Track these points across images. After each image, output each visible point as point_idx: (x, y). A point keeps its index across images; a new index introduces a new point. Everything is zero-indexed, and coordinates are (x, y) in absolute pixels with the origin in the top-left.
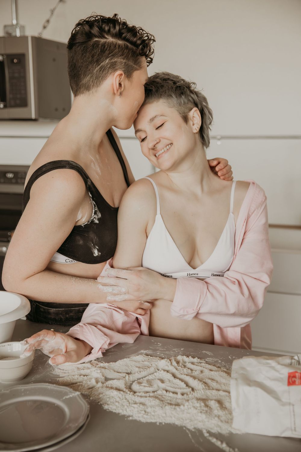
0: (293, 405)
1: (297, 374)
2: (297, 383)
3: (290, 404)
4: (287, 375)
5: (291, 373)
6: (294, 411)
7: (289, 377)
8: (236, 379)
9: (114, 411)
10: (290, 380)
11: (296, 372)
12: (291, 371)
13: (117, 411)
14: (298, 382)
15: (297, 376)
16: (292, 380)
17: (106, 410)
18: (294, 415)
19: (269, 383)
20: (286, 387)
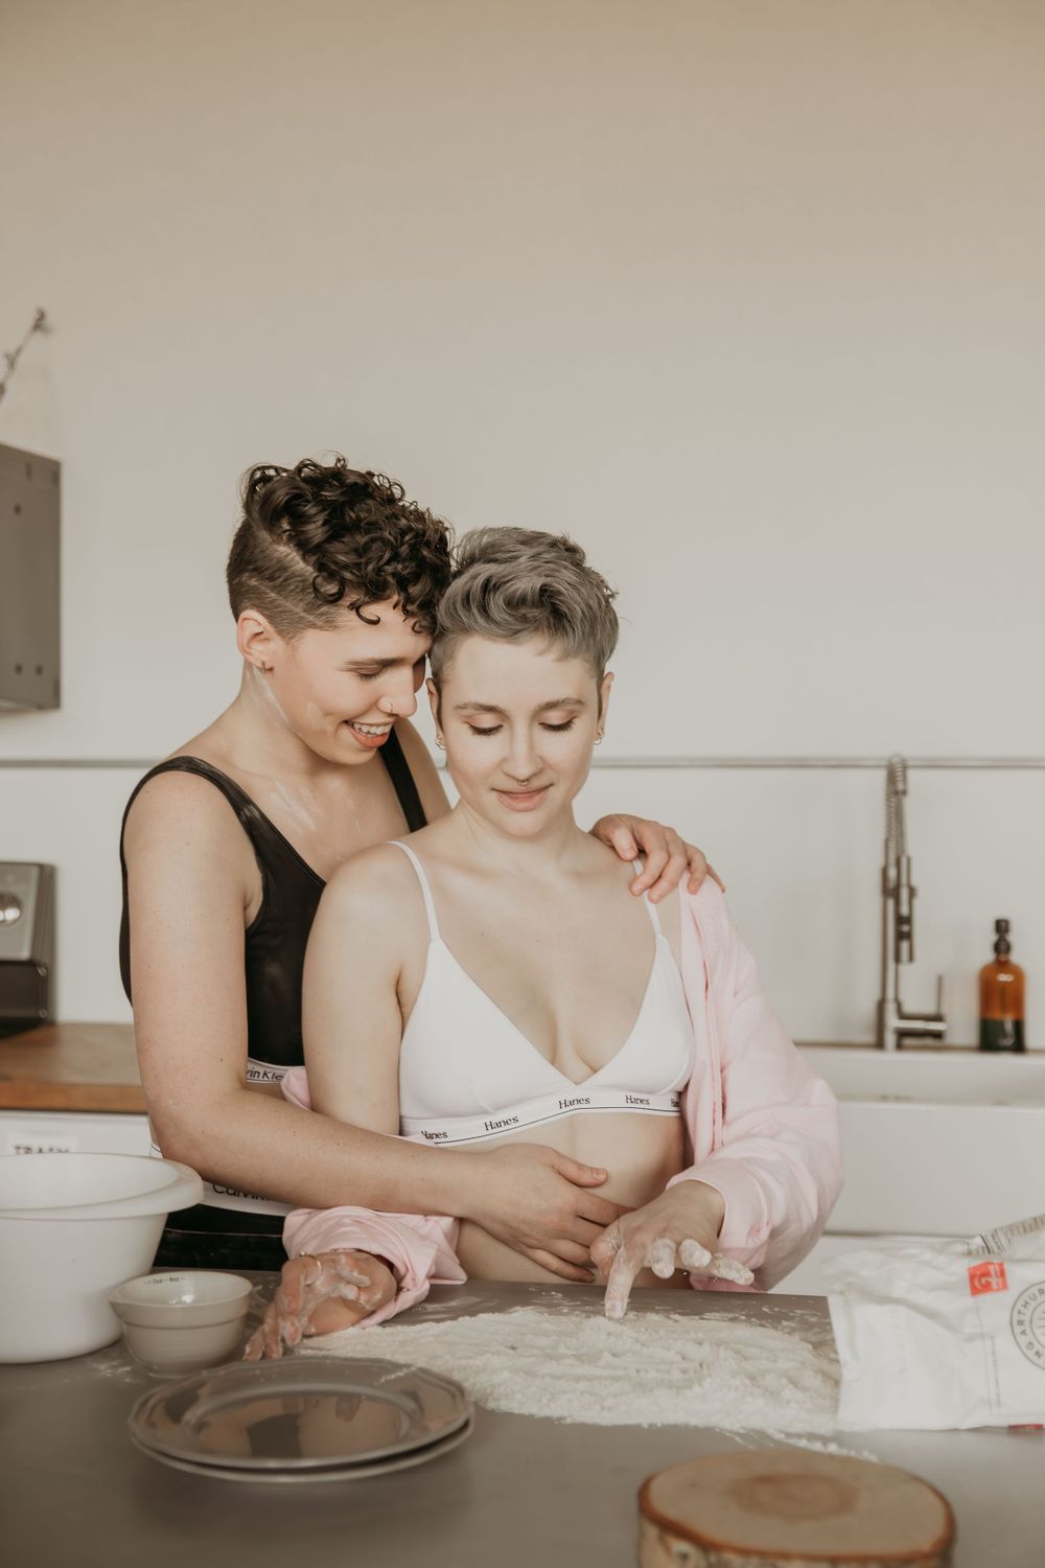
0: (992, 1338)
1: (991, 1268)
2: (994, 1286)
3: (983, 1336)
4: (966, 1275)
5: (975, 1268)
6: (994, 1351)
7: (972, 1277)
8: (841, 1293)
9: (516, 1411)
10: (977, 1283)
11: (988, 1263)
12: (975, 1262)
13: (525, 1411)
14: (998, 1284)
15: (993, 1273)
16: (980, 1281)
17: (493, 1411)
18: (995, 1362)
19: (923, 1298)
20: (969, 1301)
